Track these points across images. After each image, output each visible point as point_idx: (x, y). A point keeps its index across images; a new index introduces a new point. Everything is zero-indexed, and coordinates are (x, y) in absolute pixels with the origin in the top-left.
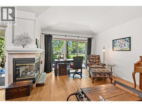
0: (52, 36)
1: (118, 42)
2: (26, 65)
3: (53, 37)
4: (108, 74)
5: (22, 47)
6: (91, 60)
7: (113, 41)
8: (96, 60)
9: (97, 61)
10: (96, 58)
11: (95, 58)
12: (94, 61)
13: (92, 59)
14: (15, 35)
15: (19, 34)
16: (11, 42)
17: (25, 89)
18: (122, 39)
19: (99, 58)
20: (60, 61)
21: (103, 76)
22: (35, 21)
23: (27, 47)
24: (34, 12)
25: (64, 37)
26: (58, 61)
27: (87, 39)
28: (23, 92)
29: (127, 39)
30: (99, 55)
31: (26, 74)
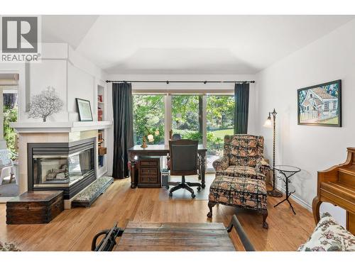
0: (129, 86)
1: (311, 95)
2: (60, 159)
3: (134, 87)
4: (252, 197)
5: (42, 119)
6: (234, 152)
7: (299, 91)
8: (250, 152)
9: (253, 154)
10: (249, 144)
11: (245, 145)
12: (244, 154)
13: (237, 148)
14: (31, 96)
15: (39, 93)
16: (25, 110)
17: (40, 208)
18: (321, 86)
19: (258, 145)
20: (146, 149)
21: (238, 201)
22: (67, 60)
23: (53, 120)
24: (65, 42)
25: (164, 86)
26: (142, 149)
27: (232, 87)
28: (37, 213)
29: (332, 87)
30: (261, 138)
31: (55, 177)
